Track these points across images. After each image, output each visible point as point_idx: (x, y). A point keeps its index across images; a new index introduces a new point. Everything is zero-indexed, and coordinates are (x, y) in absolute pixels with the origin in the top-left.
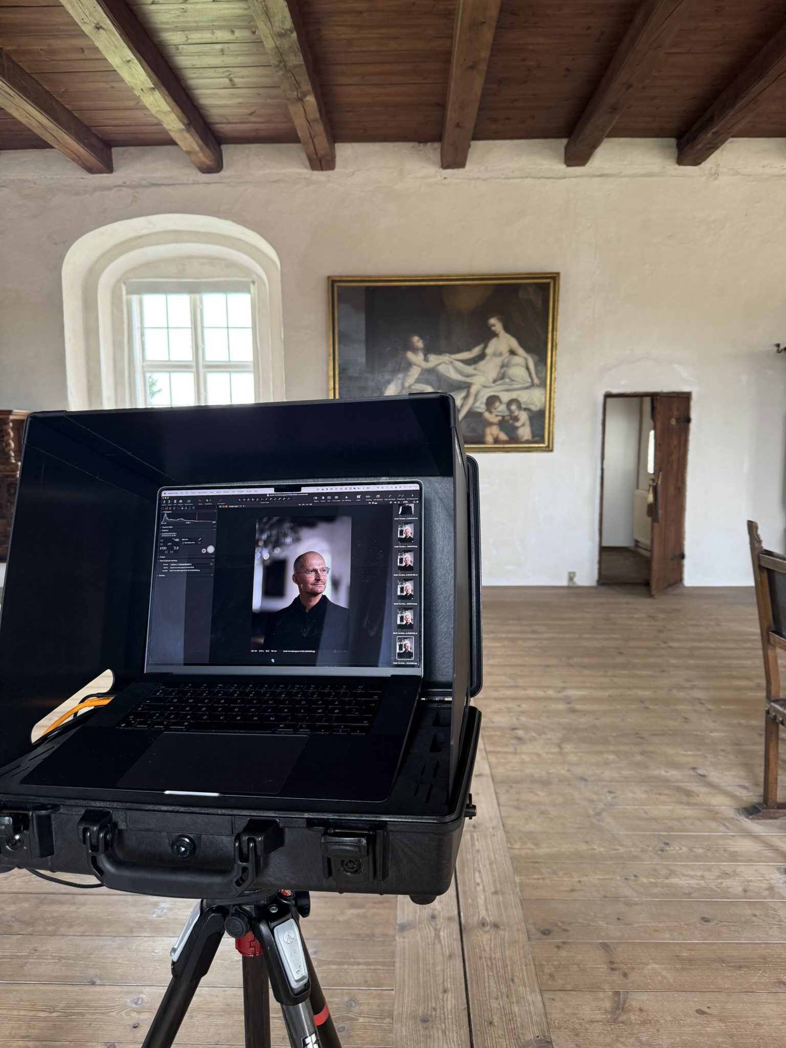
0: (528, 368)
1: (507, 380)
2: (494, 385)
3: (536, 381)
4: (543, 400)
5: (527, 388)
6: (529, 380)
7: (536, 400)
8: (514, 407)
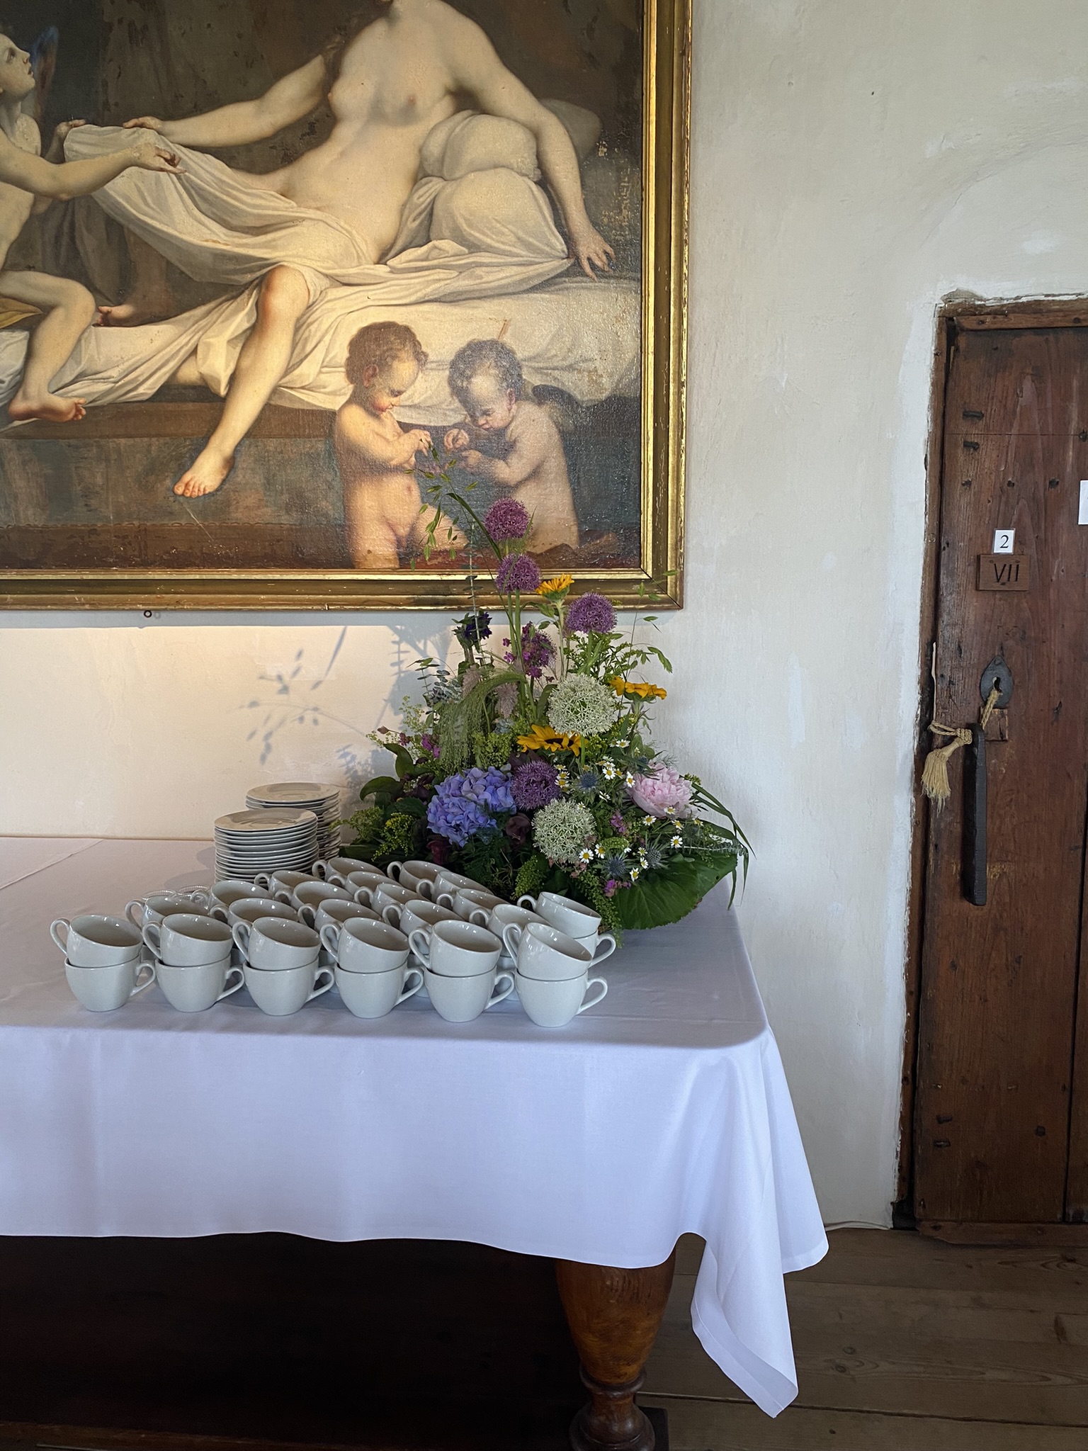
0: (545, 182)
1: (448, 245)
2: (382, 270)
3: (592, 246)
4: (630, 344)
5: (547, 284)
6: (559, 244)
7: (590, 345)
8: (484, 384)
